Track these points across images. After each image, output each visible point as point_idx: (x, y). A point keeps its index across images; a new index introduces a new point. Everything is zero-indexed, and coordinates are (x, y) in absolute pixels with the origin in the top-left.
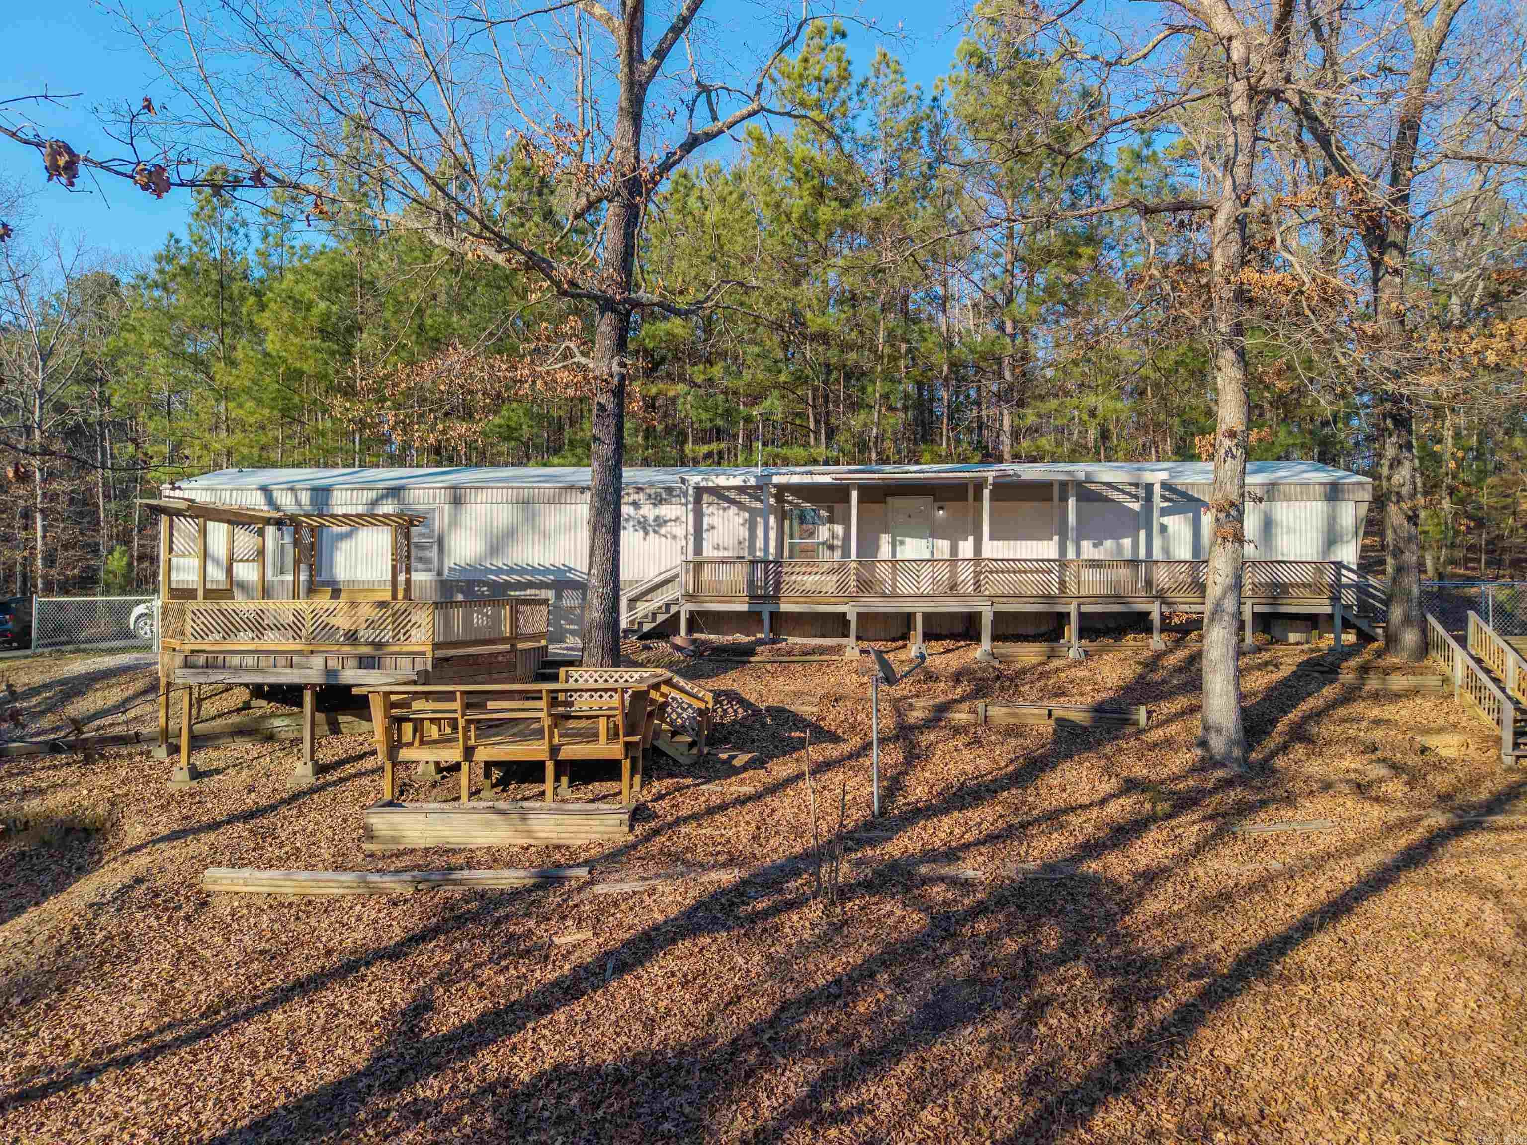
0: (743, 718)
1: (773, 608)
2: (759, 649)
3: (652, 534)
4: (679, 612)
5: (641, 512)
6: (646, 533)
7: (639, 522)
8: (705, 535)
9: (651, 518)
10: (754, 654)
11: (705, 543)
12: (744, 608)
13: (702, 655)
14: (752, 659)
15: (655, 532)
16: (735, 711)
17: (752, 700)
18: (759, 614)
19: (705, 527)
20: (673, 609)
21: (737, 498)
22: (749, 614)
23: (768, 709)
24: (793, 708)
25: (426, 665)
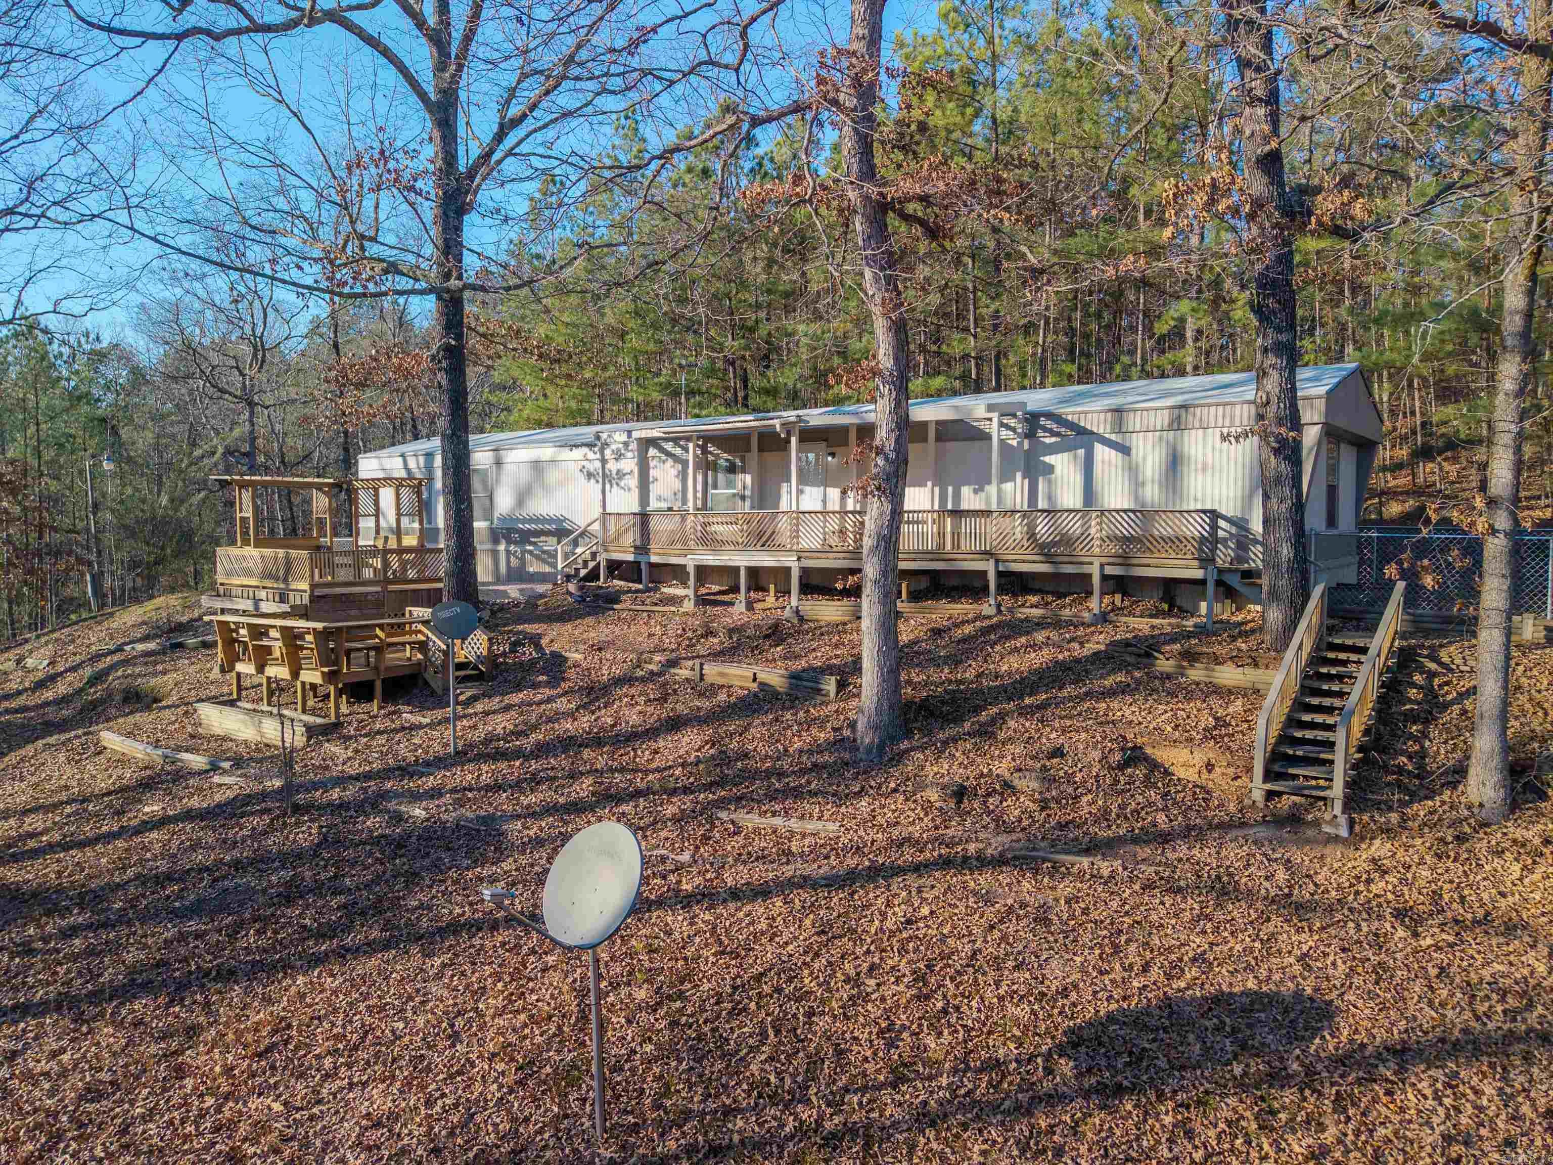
4: (600, 560)
8: (650, 487)
10: (618, 602)
11: (651, 495)
13: (585, 600)
14: (612, 607)
19: (650, 479)
20: (598, 557)
25: (306, 600)
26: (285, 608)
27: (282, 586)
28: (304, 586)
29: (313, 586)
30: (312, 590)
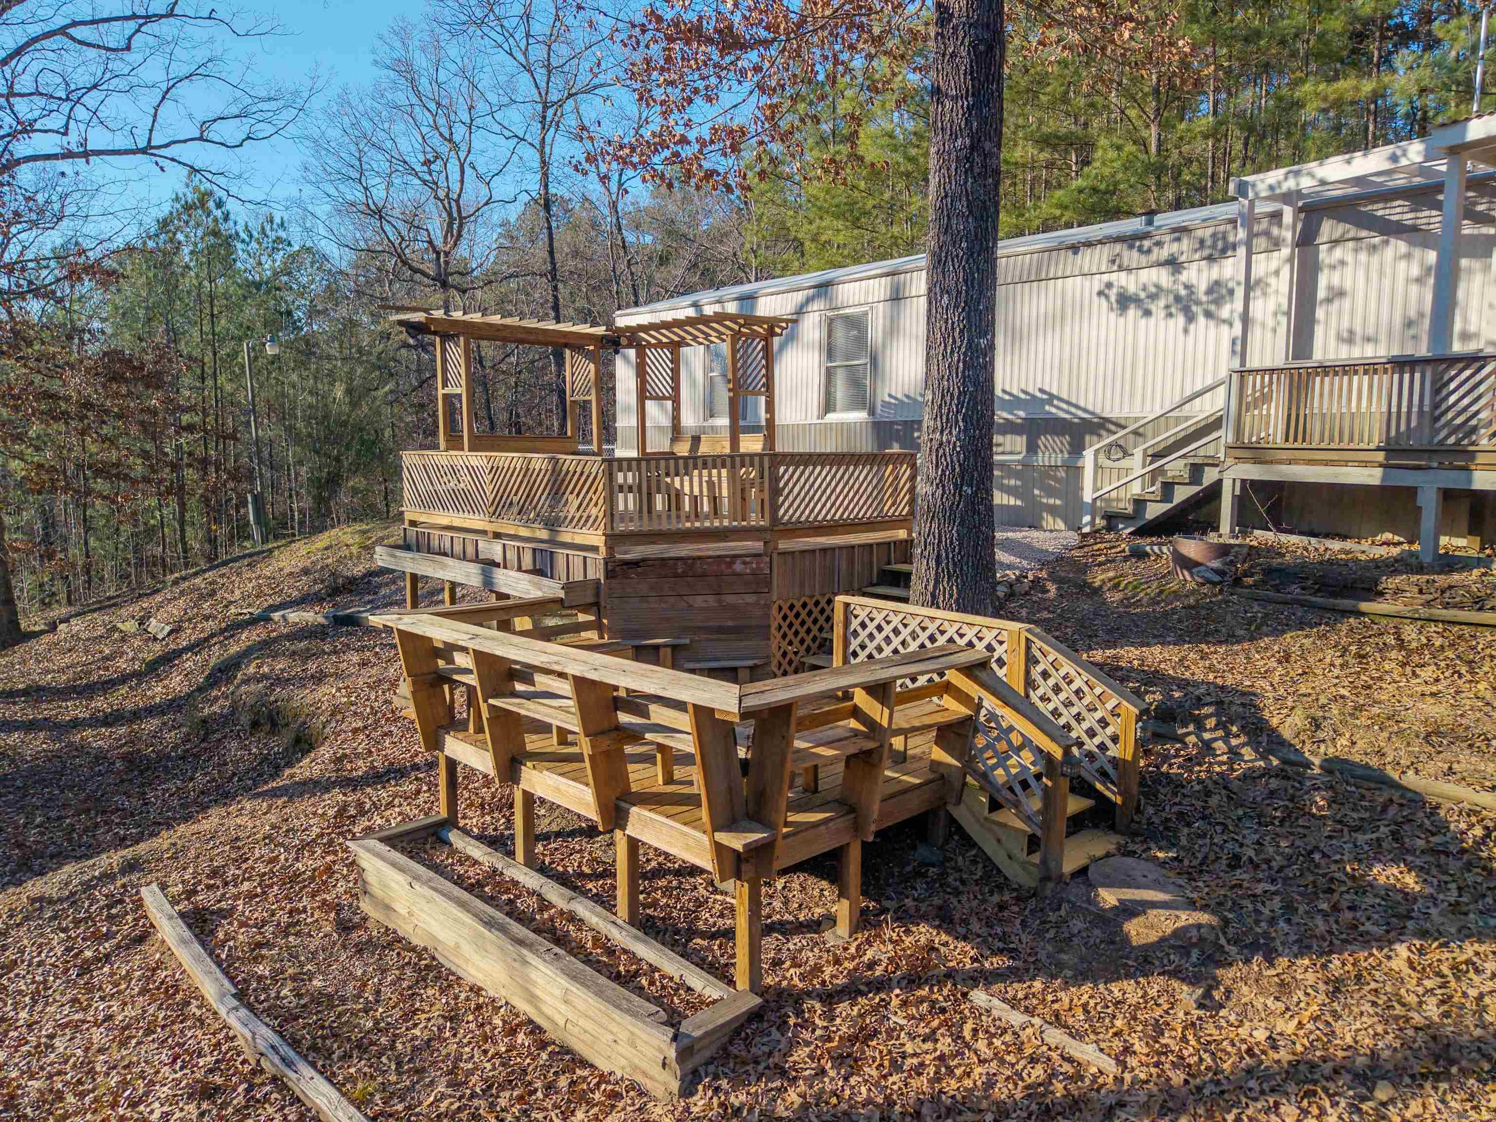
0: (1250, 777)
1: (1451, 480)
2: (1390, 583)
3: (1202, 320)
4: (1220, 482)
5: (1184, 277)
6: (1190, 318)
7: (1178, 299)
8: (1320, 313)
9: (1203, 287)
10: (1373, 592)
11: (1319, 331)
12: (1372, 476)
13: (1237, 582)
14: (1364, 606)
15: (1208, 315)
16: (1235, 754)
17: (1287, 733)
18: (1412, 492)
19: (1321, 294)
20: (1210, 476)
21: (1408, 218)
22: (1381, 490)
23: (1331, 766)
24: (1410, 779)
25: (596, 572)
26: (551, 589)
27: (544, 534)
28: (596, 538)
29: (613, 539)
30: (610, 548)
